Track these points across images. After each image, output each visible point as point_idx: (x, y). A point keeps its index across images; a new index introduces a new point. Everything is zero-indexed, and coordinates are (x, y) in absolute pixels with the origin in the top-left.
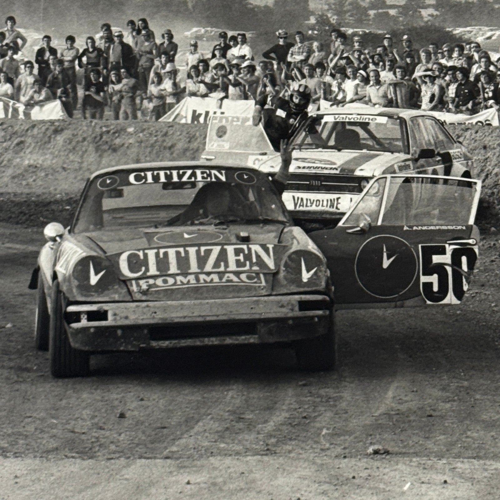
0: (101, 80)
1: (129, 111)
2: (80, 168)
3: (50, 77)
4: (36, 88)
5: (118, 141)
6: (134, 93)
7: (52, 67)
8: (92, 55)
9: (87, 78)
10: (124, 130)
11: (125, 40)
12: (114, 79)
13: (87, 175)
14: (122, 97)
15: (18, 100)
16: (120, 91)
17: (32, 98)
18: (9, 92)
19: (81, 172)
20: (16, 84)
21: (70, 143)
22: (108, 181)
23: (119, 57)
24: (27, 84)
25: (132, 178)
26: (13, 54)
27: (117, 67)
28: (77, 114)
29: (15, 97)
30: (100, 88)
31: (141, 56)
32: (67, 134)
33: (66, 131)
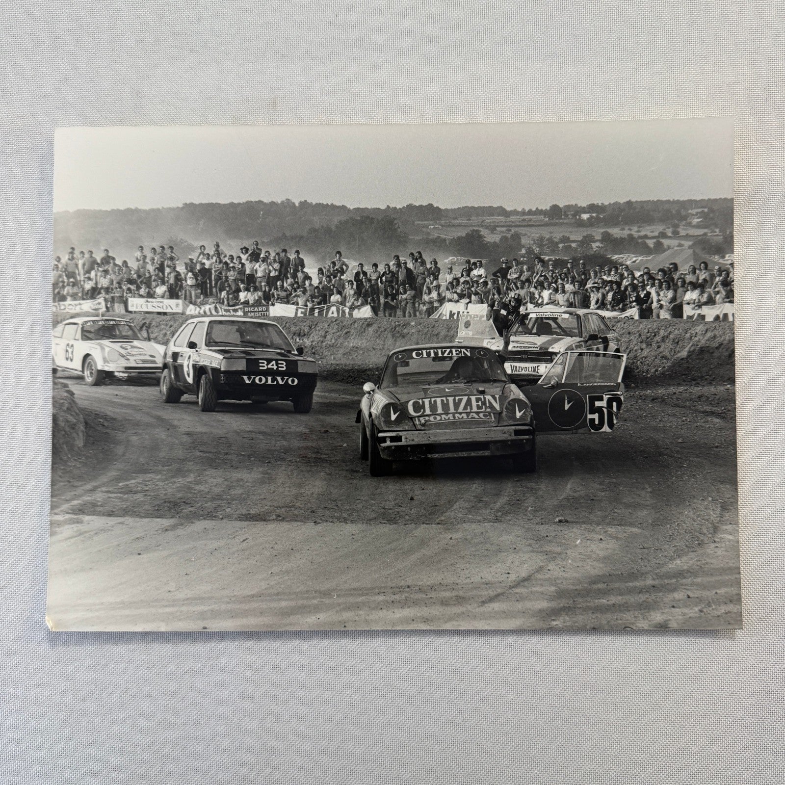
0: (394, 292)
1: (411, 312)
2: (383, 348)
3: (363, 290)
4: (355, 297)
5: (405, 331)
6: (414, 300)
7: (364, 283)
8: (389, 276)
9: (386, 290)
10: (408, 324)
11: (408, 266)
12: (402, 291)
13: (387, 353)
14: (407, 303)
15: (345, 306)
16: (406, 299)
17: (353, 304)
18: (339, 300)
19: (384, 351)
20: (344, 295)
21: (377, 332)
22: (400, 357)
23: (405, 277)
24: (350, 295)
25: (414, 354)
26: (341, 276)
27: (403, 284)
28: (381, 313)
29: (343, 303)
30: (394, 297)
31: (418, 276)
32: (375, 326)
33: (374, 325)
